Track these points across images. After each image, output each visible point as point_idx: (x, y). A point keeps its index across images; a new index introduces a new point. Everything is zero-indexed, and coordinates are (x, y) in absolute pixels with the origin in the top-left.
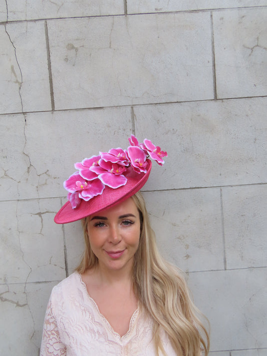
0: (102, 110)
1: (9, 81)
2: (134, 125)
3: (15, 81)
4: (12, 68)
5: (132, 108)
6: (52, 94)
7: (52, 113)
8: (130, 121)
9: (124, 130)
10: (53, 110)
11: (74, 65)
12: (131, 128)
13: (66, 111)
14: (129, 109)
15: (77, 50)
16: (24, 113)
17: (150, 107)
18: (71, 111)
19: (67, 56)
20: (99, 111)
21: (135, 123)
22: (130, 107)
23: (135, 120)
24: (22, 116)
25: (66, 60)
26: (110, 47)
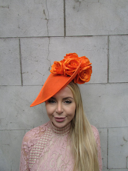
0: (92, 37)
1: (41, 18)
2: (108, 46)
3: (45, 18)
4: (44, 11)
5: (108, 37)
6: (65, 27)
7: (64, 38)
8: (107, 44)
9: (103, 49)
10: (65, 36)
11: (78, 11)
12: (107, 48)
13: (72, 37)
14: (107, 37)
15: (80, 3)
16: (49, 37)
17: (118, 37)
18: (75, 37)
19: (74, 6)
20: (90, 37)
21: (110, 46)
22: (107, 36)
23: (109, 44)
24: (48, 38)
25: (74, 8)
26: (99, 2)
